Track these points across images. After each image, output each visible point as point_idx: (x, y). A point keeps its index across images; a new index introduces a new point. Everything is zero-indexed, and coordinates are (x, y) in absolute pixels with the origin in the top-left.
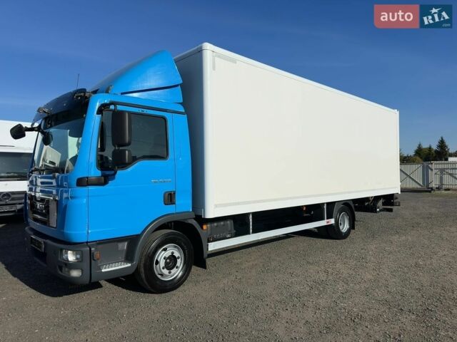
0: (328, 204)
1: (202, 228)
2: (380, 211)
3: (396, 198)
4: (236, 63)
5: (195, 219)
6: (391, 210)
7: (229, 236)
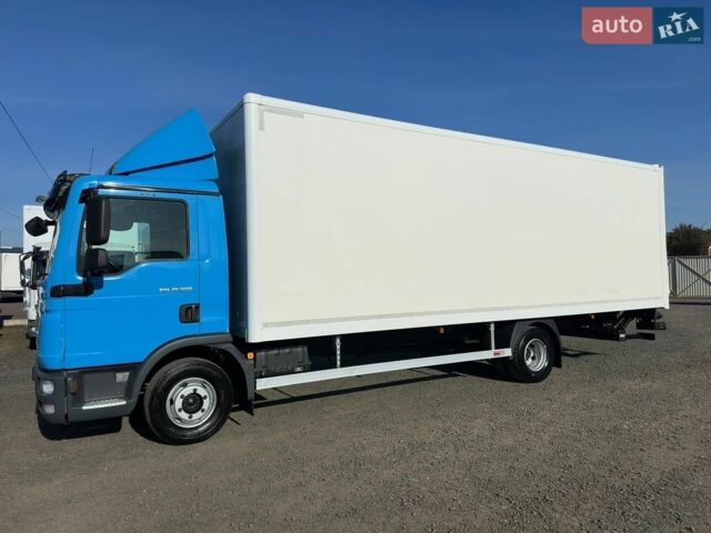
0: (498, 324)
1: (246, 357)
2: (628, 337)
3: (660, 317)
4: (302, 117)
5: (232, 343)
6: (651, 337)
7: (299, 369)
